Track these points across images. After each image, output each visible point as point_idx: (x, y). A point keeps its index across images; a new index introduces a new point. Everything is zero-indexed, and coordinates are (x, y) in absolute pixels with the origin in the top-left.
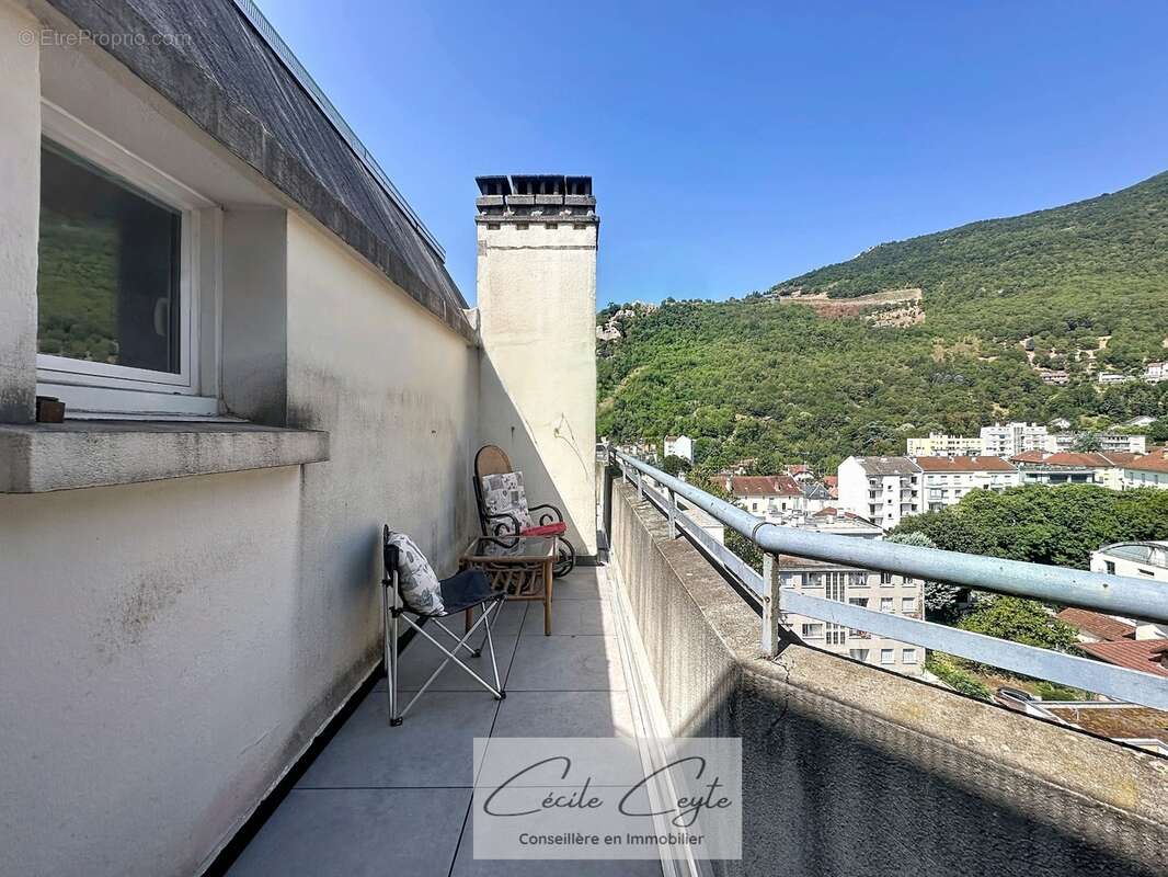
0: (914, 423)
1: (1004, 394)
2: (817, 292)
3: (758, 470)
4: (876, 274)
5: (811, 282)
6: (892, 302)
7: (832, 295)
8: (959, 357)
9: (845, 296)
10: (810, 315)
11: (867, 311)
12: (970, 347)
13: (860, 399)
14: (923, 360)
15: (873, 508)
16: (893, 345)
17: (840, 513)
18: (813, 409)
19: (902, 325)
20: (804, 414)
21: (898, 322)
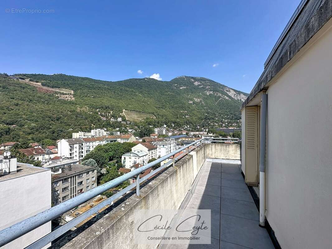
0: (73, 128)
1: (94, 122)
2: (37, 82)
3: (21, 147)
4: (59, 82)
5: (35, 77)
6: (65, 92)
7: (43, 85)
8: (83, 111)
9: (48, 86)
10: (34, 89)
11: (56, 93)
12: (86, 109)
13: (55, 121)
14: (74, 111)
15: (71, 154)
16: (65, 105)
17: (63, 157)
18: (37, 123)
19: (68, 100)
20: (33, 125)
21: (66, 99)
